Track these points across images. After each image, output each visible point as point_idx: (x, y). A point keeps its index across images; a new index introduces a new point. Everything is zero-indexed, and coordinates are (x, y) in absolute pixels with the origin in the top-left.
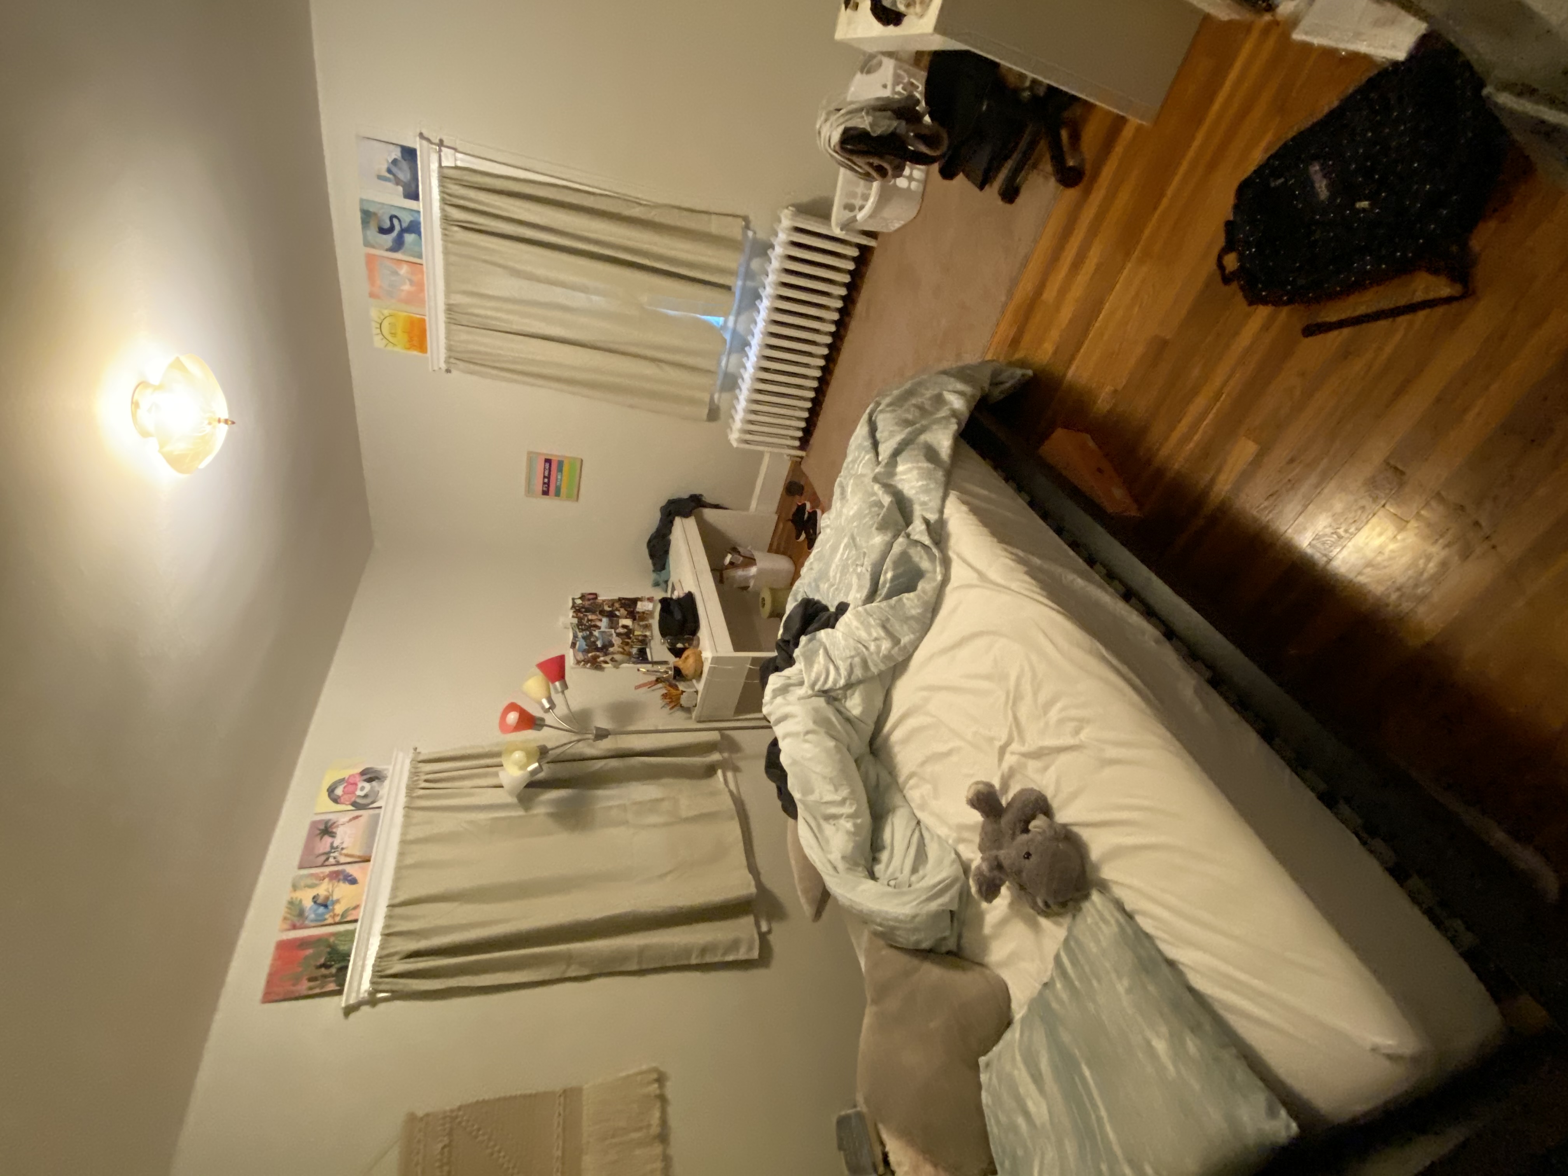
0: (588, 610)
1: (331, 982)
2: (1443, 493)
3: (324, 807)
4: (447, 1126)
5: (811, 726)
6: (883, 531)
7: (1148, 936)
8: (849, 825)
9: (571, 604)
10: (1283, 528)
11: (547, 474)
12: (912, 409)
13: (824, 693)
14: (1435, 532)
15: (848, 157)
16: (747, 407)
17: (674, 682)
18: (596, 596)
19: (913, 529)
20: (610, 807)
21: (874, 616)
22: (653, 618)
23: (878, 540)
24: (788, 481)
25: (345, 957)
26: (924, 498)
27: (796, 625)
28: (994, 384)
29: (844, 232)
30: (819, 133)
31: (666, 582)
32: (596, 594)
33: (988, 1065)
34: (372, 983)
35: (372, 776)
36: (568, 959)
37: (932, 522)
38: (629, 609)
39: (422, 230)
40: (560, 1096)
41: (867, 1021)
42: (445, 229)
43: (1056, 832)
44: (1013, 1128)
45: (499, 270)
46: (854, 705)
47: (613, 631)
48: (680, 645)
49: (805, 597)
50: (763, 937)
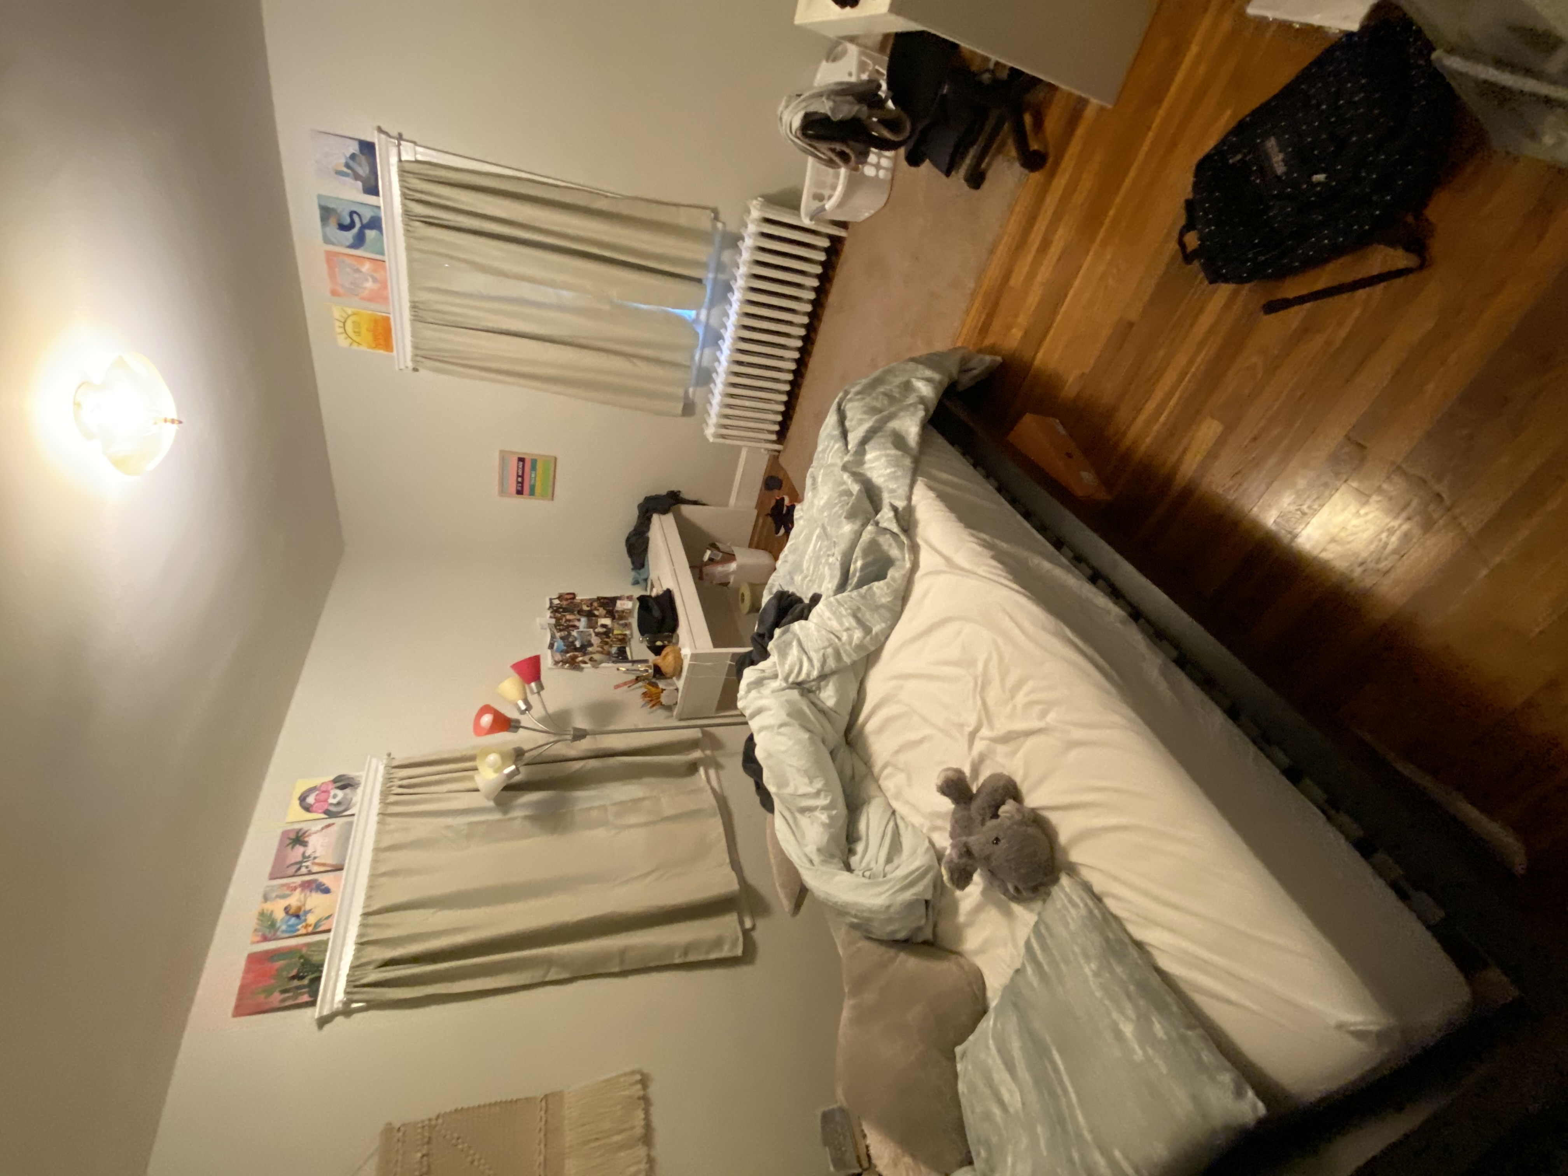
0: (566, 610)
1: (304, 993)
2: (1404, 466)
3: (295, 815)
4: (427, 1134)
5: (784, 718)
6: (852, 520)
7: (1115, 917)
8: (823, 817)
9: (548, 605)
10: (1247, 508)
11: (520, 474)
12: (881, 397)
13: (798, 685)
14: (1399, 508)
15: (810, 142)
16: (722, 401)
17: (654, 680)
18: (573, 596)
19: (882, 517)
20: (591, 808)
21: (846, 606)
22: (633, 617)
23: (848, 528)
24: (766, 476)
25: (318, 968)
26: (892, 485)
27: (771, 618)
28: (964, 371)
29: (813, 222)
30: (781, 119)
31: (646, 580)
32: (574, 594)
33: (964, 1054)
34: (347, 993)
35: (345, 783)
36: (549, 962)
37: (900, 509)
38: (608, 608)
39: (384, 226)
40: (541, 1101)
41: (845, 1014)
42: (406, 225)
43: (1024, 816)
44: (987, 1116)
45: (463, 265)
46: (828, 696)
47: (591, 630)
48: (659, 643)
49: (780, 589)
50: (746, 933)
